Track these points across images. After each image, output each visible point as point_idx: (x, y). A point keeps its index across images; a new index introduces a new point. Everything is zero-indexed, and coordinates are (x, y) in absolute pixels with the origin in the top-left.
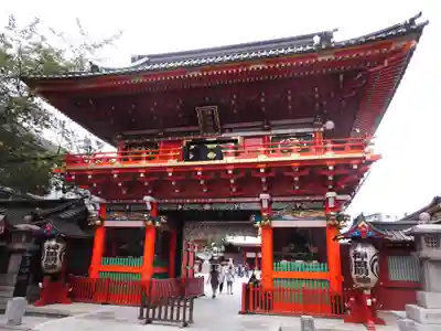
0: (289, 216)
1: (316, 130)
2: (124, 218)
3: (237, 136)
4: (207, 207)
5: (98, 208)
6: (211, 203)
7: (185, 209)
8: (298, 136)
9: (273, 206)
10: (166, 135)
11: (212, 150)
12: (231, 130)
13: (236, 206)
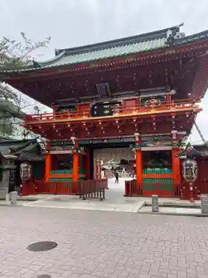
0: (151, 145)
1: (167, 93)
2: (61, 149)
3: (121, 100)
4: (106, 141)
5: (46, 144)
6: (107, 139)
7: (94, 142)
8: (157, 98)
9: (143, 139)
10: (80, 101)
11: (107, 109)
12: (117, 96)
13: (122, 140)
